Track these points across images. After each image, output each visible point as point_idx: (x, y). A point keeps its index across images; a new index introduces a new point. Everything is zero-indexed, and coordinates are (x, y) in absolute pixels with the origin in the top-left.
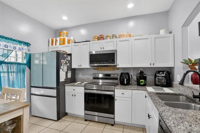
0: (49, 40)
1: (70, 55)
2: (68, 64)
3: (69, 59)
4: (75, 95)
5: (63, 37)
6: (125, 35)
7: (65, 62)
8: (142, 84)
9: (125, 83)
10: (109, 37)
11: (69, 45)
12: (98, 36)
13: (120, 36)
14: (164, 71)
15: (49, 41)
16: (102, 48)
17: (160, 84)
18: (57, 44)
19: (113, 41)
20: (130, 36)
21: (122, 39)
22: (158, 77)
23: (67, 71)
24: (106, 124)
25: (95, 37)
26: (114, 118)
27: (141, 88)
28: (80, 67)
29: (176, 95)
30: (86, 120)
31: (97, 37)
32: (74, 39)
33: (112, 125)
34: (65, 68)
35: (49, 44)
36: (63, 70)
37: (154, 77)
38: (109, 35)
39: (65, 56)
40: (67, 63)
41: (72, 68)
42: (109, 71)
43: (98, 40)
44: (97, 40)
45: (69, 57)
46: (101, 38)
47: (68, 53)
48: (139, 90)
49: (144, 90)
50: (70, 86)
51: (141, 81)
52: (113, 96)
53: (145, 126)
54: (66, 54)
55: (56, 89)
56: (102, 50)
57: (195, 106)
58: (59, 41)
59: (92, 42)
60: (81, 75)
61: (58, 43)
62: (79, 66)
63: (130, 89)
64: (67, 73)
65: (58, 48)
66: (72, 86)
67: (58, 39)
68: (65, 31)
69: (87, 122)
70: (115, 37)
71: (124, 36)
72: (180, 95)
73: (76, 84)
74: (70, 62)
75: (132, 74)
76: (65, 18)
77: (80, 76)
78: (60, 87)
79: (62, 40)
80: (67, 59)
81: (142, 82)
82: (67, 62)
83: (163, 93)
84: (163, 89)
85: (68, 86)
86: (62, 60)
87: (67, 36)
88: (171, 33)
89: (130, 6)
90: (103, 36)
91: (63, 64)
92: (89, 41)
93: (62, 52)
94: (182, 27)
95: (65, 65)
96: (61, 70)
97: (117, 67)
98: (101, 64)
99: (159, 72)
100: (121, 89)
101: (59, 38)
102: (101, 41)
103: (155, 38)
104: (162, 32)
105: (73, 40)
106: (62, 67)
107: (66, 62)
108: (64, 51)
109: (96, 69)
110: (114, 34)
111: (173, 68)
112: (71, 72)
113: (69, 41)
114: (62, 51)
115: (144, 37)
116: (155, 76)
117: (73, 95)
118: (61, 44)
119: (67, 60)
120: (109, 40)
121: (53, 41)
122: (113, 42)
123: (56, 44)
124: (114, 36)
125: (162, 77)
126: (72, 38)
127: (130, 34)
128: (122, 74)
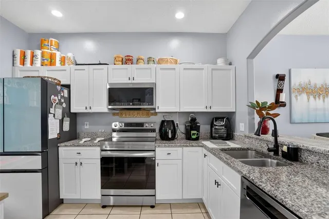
0: (13, 52)
1: (68, 87)
2: (64, 105)
3: (66, 95)
4: (81, 163)
5: (49, 51)
6: (169, 60)
7: (57, 101)
8: (194, 137)
9: (170, 136)
10: (142, 61)
11: (63, 68)
12: (123, 57)
13: (160, 61)
14: (224, 118)
15: (14, 56)
16: (131, 78)
17: (217, 135)
18: (34, 62)
19: (151, 69)
20: (176, 62)
21: (163, 66)
22: (216, 126)
23: (63, 119)
24: (142, 206)
25: (117, 59)
26: (155, 196)
27: (194, 143)
28: (88, 111)
29: (243, 149)
30: (104, 207)
31: (121, 59)
32: (74, 57)
33: (152, 207)
34: (59, 112)
35: (13, 60)
36: (54, 117)
37: (209, 126)
38: (142, 57)
39: (59, 88)
40: (62, 103)
41: (72, 111)
42: (141, 117)
43: (123, 64)
44: (121, 63)
45: (66, 91)
46: (128, 60)
47: (62, 83)
48: (193, 146)
49: (199, 147)
50: (71, 146)
51: (193, 132)
52: (154, 159)
53: (201, 199)
54: (59, 85)
55: (40, 154)
56: (130, 82)
57: (271, 162)
58: (39, 57)
59: (111, 67)
60: (88, 126)
61: (38, 62)
62: (86, 108)
63: (180, 146)
64: (61, 122)
65: (38, 71)
66: (75, 146)
67: (38, 53)
68: (53, 39)
69: (107, 210)
70: (152, 62)
71: (167, 61)
72: (248, 149)
73: (82, 142)
74: (68, 100)
75: (178, 123)
76: (57, 13)
77: (85, 127)
78: (48, 150)
79: (47, 56)
80: (62, 95)
81: (194, 134)
82: (63, 101)
83: (228, 148)
84: (226, 143)
85: (66, 146)
86: (53, 96)
87: (58, 49)
88: (230, 64)
89: (180, 15)
90: (131, 58)
91: (54, 104)
92: (106, 64)
93: (50, 80)
94: (248, 58)
95: (58, 106)
96: (50, 117)
97: (157, 111)
98: (129, 105)
99: (217, 119)
100: (165, 146)
101: (40, 51)
102: (129, 66)
103: (213, 69)
104: (220, 62)
105: (72, 59)
106: (52, 110)
107: (60, 100)
108: (55, 79)
109: (117, 114)
110: (150, 56)
111: (233, 113)
112: (69, 119)
113: (63, 60)
114: (51, 78)
115: (197, 66)
116: (212, 125)
117: (76, 163)
118: (46, 65)
119: (62, 97)
120: (141, 65)
121: (25, 56)
122: (150, 71)
123: (32, 63)
124: (149, 60)
125: (221, 126)
126: (70, 55)
127: (176, 59)
128: (163, 122)
